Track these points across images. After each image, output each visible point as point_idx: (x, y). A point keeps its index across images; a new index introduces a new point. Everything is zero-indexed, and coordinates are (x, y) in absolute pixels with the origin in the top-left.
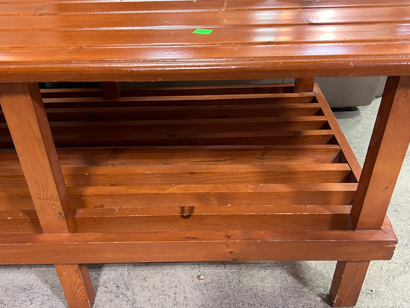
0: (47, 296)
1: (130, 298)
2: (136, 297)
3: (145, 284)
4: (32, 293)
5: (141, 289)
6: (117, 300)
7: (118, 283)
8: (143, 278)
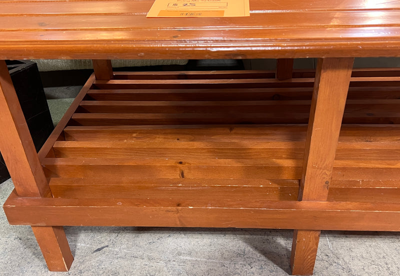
0: (263, 262)
1: (344, 267)
2: (349, 265)
3: (353, 254)
4: (247, 258)
5: (351, 259)
6: (332, 268)
7: (325, 251)
8: (348, 248)
